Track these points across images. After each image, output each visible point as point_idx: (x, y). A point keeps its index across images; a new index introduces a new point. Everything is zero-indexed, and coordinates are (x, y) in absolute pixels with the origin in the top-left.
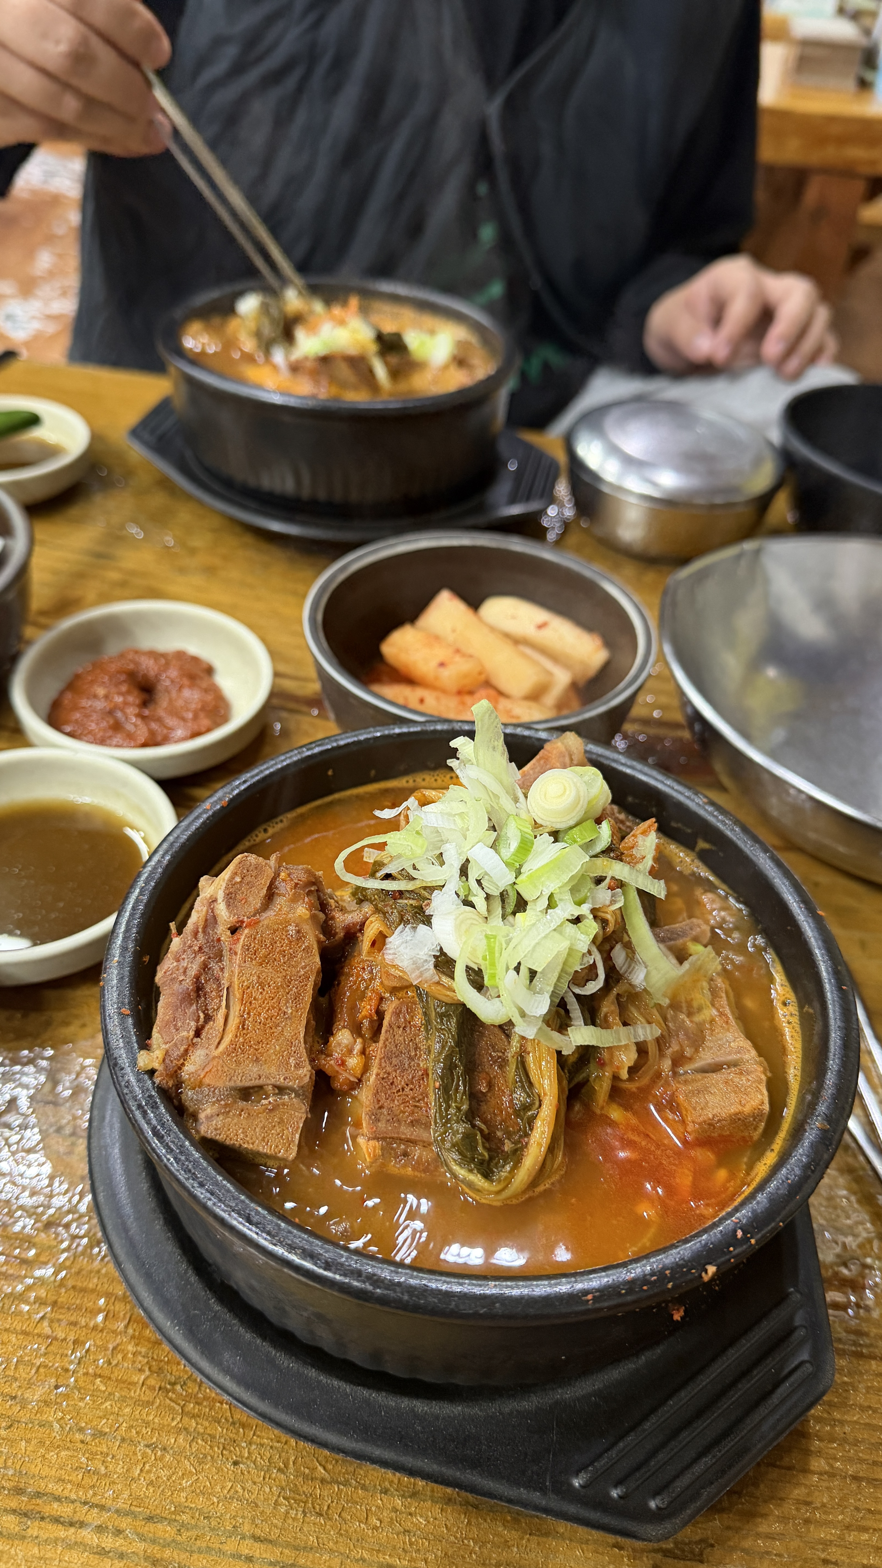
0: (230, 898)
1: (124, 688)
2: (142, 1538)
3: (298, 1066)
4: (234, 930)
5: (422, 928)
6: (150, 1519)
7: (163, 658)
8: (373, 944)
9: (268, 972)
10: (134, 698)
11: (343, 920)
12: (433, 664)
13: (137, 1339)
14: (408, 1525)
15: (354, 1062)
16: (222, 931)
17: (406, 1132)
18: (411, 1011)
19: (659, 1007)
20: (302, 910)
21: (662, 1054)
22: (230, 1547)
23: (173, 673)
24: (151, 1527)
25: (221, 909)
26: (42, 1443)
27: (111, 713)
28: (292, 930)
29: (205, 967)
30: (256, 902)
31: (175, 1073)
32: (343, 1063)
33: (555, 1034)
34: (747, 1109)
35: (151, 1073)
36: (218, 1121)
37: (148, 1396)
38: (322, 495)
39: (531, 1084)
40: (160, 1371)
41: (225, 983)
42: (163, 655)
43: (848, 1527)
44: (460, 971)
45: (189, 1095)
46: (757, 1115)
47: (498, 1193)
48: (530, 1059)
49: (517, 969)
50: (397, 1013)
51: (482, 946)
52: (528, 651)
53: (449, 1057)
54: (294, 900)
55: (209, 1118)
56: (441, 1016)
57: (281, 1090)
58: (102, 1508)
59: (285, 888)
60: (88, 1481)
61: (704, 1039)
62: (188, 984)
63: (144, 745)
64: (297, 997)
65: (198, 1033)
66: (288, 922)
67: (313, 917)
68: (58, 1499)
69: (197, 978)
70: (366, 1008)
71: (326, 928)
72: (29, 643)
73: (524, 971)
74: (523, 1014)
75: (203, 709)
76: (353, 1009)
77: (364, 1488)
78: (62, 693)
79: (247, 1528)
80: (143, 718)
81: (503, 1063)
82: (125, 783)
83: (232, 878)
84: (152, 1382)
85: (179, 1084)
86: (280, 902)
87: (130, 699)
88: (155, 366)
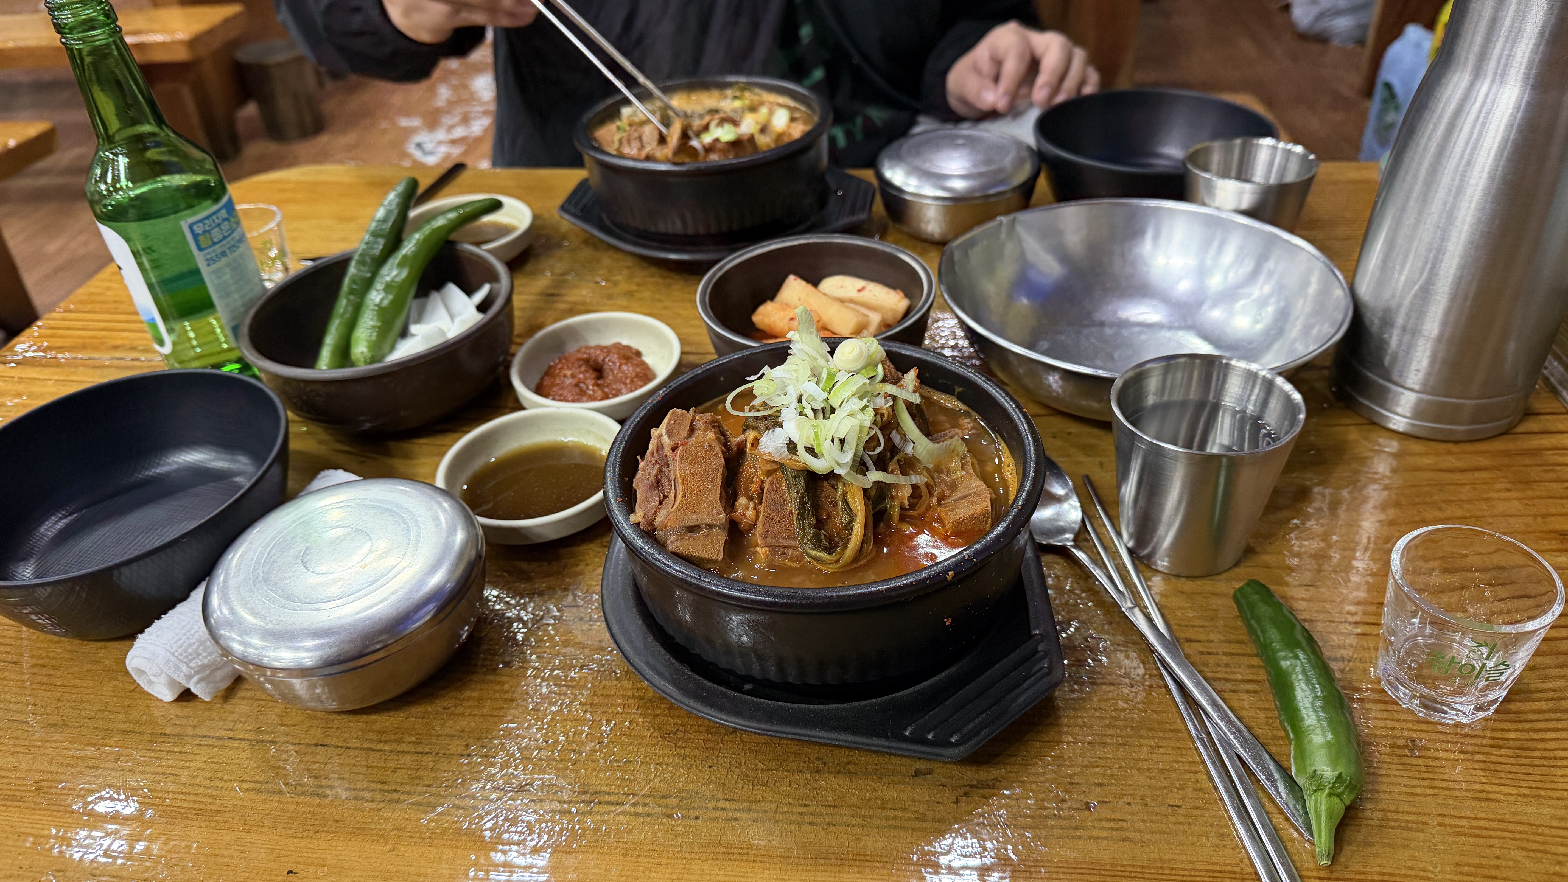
0: (669, 433)
1: (583, 368)
2: (659, 806)
3: (718, 514)
4: (674, 449)
5: (778, 430)
6: (663, 797)
7: (607, 350)
8: (752, 445)
9: (696, 468)
10: (591, 375)
11: (735, 440)
12: (786, 320)
13: (644, 715)
14: (815, 785)
15: (750, 513)
16: (667, 451)
17: (783, 542)
18: (779, 482)
19: (927, 469)
20: (711, 435)
21: (931, 495)
22: (711, 805)
23: (615, 357)
24: (664, 800)
25: (666, 439)
26: (594, 770)
27: (577, 385)
28: (706, 445)
29: (660, 471)
30: (684, 433)
31: (651, 523)
32: (744, 515)
33: (859, 476)
34: (978, 511)
35: (638, 524)
36: (678, 543)
37: (654, 741)
38: (702, 231)
39: (851, 510)
40: (659, 729)
41: (672, 477)
42: (606, 347)
43: (1086, 766)
44: (801, 450)
45: (659, 533)
46: (985, 514)
47: (837, 561)
48: (848, 496)
49: (833, 441)
50: (771, 484)
51: (813, 436)
52: (852, 305)
53: (802, 498)
54: (705, 430)
55: (672, 542)
56: (795, 477)
57: (710, 526)
58: (634, 795)
59: (700, 424)
60: (624, 784)
61: (956, 486)
62: (652, 479)
63: (602, 399)
64: (713, 479)
65: (661, 503)
66: (703, 442)
67: (717, 438)
68: (608, 794)
69: (656, 476)
70: (754, 487)
71: (726, 444)
72: (513, 355)
73: (837, 441)
74: (839, 464)
75: (637, 376)
76: (747, 489)
77: (788, 771)
78: (542, 379)
79: (720, 795)
80: (598, 385)
81: (835, 505)
82: (593, 423)
83: (669, 422)
84: (655, 734)
85: (654, 530)
86: (699, 433)
87: (588, 375)
88: (577, 162)
